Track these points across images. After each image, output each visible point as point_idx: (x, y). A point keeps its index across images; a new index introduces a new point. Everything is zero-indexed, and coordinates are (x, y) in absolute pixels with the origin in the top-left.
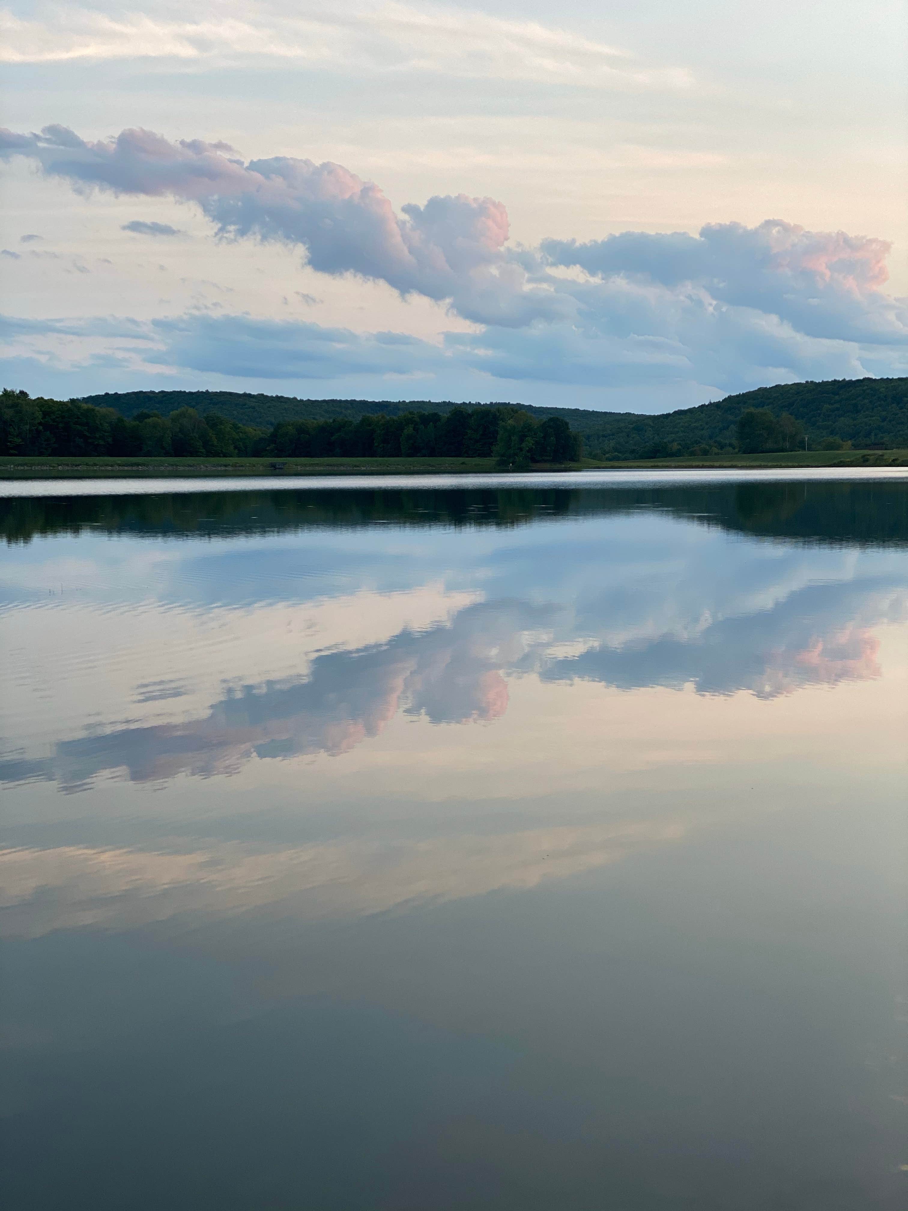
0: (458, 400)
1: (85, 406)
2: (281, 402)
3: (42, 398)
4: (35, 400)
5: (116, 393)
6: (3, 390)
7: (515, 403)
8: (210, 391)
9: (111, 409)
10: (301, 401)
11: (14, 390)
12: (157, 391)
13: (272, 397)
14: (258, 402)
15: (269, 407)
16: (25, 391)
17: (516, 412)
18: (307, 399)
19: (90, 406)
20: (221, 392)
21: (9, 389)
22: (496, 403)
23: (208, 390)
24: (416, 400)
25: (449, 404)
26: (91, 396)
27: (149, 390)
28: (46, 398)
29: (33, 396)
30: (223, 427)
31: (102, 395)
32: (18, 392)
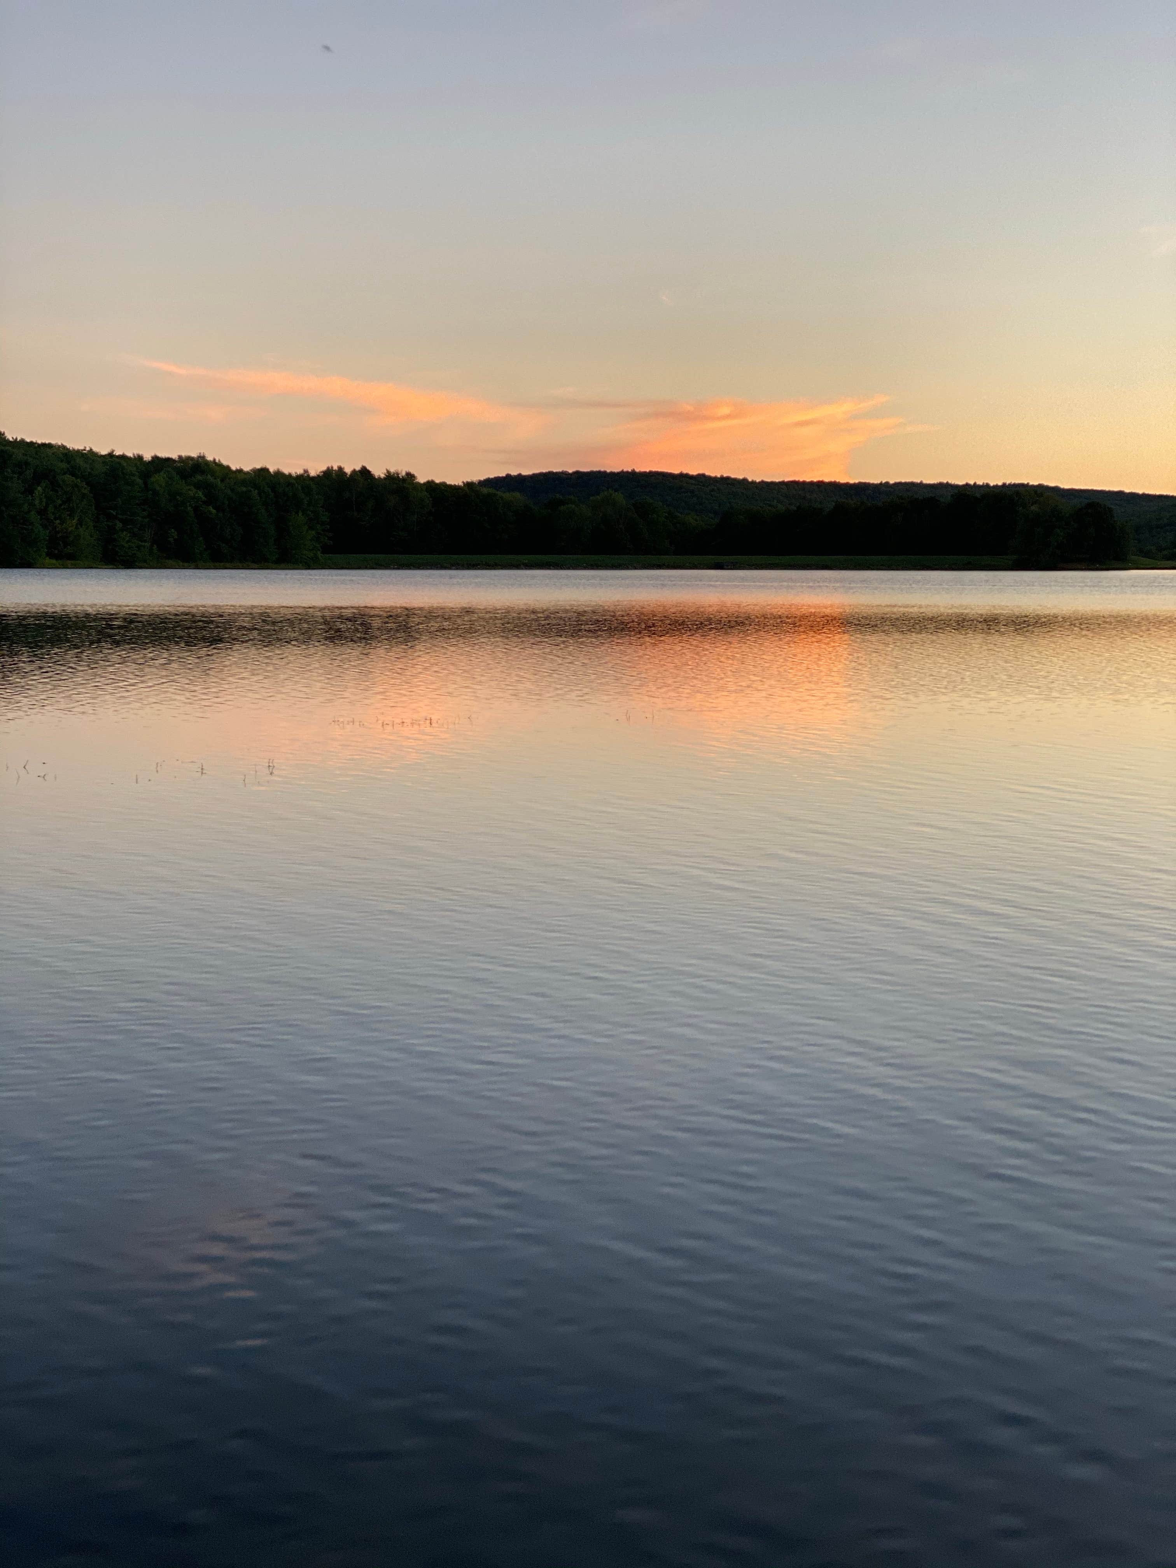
0: (959, 481)
1: (485, 490)
2: (728, 484)
3: (433, 482)
4: (424, 484)
5: (520, 475)
6: (386, 471)
7: (1036, 483)
8: (637, 470)
9: (517, 495)
10: (753, 482)
11: (400, 471)
12: (570, 471)
13: (716, 478)
14: (698, 484)
15: (713, 490)
16: (413, 472)
17: (1041, 495)
18: (760, 480)
19: (492, 491)
20: (651, 472)
21: (392, 470)
22: (1010, 485)
23: (634, 469)
24: (903, 481)
25: (948, 486)
26: (489, 478)
27: (561, 471)
28: (438, 481)
29: (421, 479)
30: (655, 516)
31: (503, 477)
32: (404, 474)
